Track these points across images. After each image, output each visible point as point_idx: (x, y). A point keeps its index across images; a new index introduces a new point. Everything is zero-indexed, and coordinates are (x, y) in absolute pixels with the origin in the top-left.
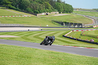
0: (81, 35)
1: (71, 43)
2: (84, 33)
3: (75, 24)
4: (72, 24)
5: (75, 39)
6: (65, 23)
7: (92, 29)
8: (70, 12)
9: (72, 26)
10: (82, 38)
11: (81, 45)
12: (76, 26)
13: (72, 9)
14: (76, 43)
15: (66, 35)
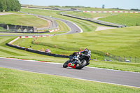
0: (32, 43)
1: (18, 55)
2: (36, 41)
3: (24, 27)
4: (19, 27)
5: (24, 49)
6: (10, 25)
7: (47, 34)
8: (16, 10)
9: (19, 30)
10: (34, 48)
11: (31, 58)
12: (25, 30)
13: (20, 6)
14: (24, 54)
15: (10, 43)
